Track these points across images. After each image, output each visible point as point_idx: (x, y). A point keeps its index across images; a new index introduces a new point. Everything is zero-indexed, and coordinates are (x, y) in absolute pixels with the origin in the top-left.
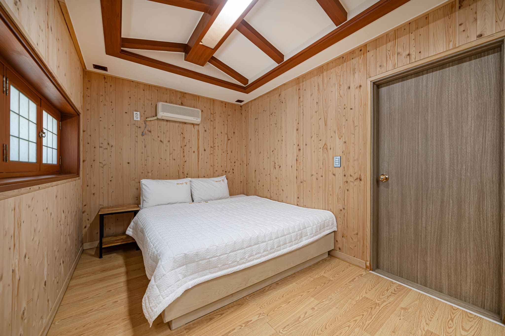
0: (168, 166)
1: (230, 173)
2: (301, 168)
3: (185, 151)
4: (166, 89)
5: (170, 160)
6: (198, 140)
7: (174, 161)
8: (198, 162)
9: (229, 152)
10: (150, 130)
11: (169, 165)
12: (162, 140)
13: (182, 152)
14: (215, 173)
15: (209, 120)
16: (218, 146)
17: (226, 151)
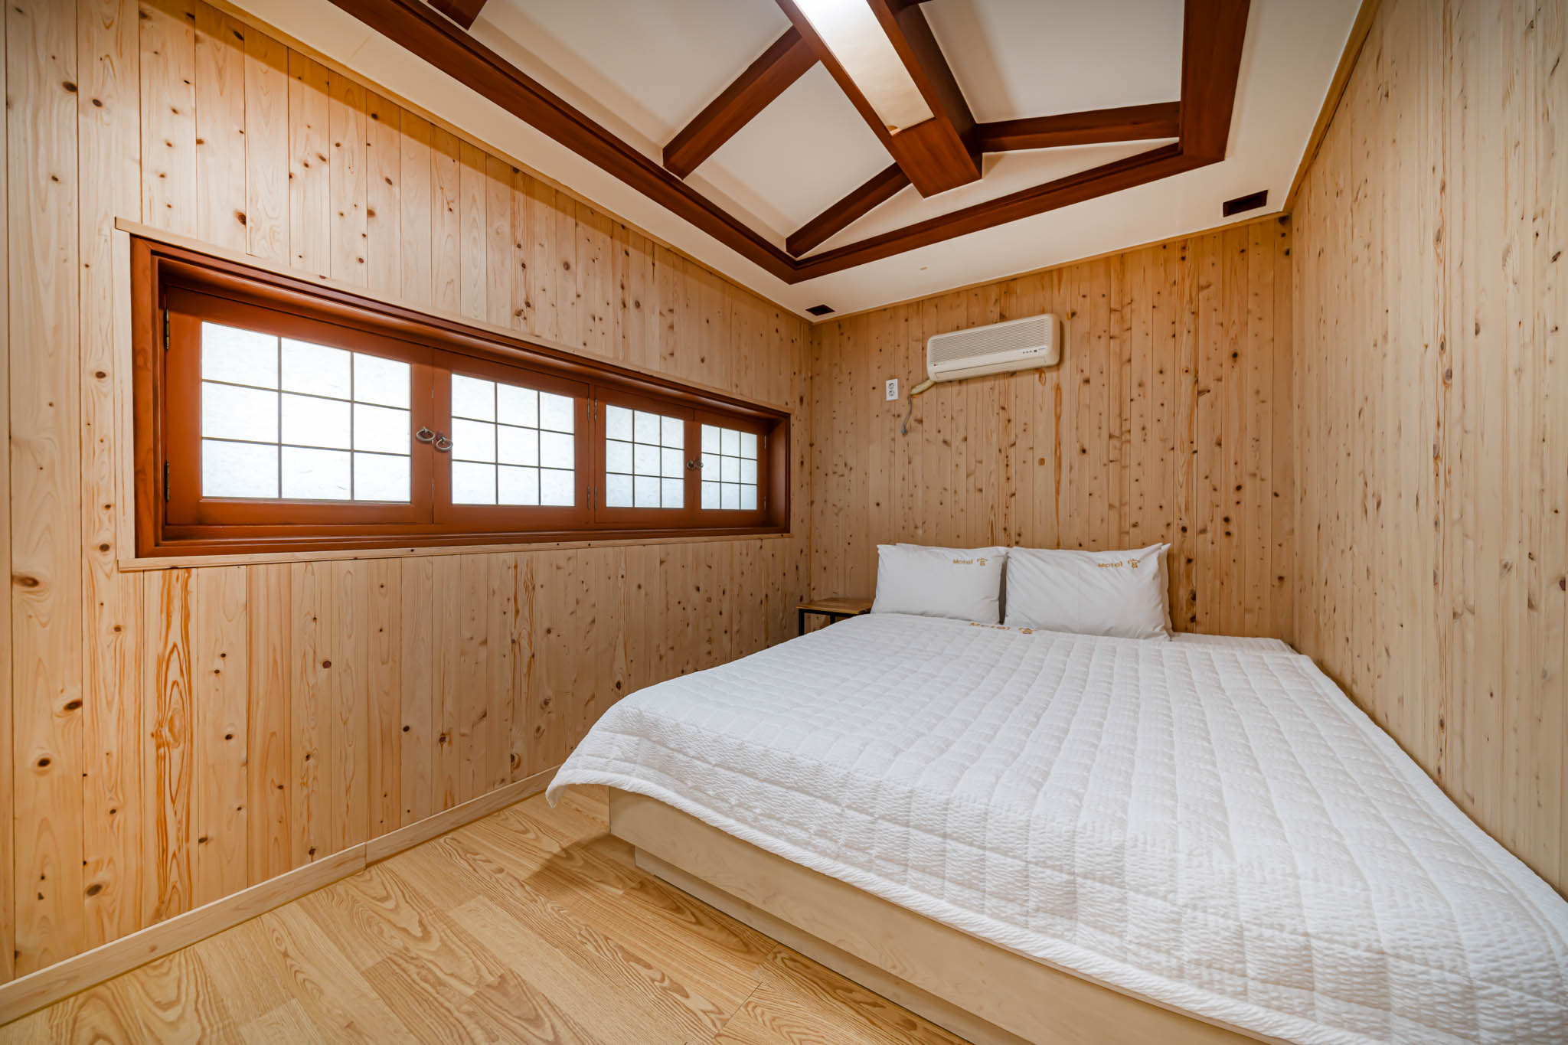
0: (962, 510)
1: (1209, 536)
2: (1456, 515)
3: (1012, 461)
4: (957, 293)
5: (967, 491)
6: (1058, 417)
7: (978, 494)
8: (1058, 492)
9: (1203, 444)
10: (919, 417)
11: (965, 509)
12: (948, 438)
13: (1002, 467)
14: (1128, 533)
15: (1103, 339)
16: (1144, 429)
17: (1187, 444)
